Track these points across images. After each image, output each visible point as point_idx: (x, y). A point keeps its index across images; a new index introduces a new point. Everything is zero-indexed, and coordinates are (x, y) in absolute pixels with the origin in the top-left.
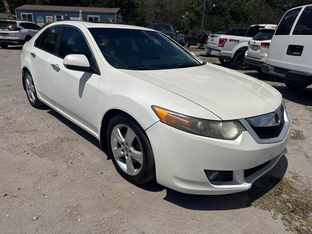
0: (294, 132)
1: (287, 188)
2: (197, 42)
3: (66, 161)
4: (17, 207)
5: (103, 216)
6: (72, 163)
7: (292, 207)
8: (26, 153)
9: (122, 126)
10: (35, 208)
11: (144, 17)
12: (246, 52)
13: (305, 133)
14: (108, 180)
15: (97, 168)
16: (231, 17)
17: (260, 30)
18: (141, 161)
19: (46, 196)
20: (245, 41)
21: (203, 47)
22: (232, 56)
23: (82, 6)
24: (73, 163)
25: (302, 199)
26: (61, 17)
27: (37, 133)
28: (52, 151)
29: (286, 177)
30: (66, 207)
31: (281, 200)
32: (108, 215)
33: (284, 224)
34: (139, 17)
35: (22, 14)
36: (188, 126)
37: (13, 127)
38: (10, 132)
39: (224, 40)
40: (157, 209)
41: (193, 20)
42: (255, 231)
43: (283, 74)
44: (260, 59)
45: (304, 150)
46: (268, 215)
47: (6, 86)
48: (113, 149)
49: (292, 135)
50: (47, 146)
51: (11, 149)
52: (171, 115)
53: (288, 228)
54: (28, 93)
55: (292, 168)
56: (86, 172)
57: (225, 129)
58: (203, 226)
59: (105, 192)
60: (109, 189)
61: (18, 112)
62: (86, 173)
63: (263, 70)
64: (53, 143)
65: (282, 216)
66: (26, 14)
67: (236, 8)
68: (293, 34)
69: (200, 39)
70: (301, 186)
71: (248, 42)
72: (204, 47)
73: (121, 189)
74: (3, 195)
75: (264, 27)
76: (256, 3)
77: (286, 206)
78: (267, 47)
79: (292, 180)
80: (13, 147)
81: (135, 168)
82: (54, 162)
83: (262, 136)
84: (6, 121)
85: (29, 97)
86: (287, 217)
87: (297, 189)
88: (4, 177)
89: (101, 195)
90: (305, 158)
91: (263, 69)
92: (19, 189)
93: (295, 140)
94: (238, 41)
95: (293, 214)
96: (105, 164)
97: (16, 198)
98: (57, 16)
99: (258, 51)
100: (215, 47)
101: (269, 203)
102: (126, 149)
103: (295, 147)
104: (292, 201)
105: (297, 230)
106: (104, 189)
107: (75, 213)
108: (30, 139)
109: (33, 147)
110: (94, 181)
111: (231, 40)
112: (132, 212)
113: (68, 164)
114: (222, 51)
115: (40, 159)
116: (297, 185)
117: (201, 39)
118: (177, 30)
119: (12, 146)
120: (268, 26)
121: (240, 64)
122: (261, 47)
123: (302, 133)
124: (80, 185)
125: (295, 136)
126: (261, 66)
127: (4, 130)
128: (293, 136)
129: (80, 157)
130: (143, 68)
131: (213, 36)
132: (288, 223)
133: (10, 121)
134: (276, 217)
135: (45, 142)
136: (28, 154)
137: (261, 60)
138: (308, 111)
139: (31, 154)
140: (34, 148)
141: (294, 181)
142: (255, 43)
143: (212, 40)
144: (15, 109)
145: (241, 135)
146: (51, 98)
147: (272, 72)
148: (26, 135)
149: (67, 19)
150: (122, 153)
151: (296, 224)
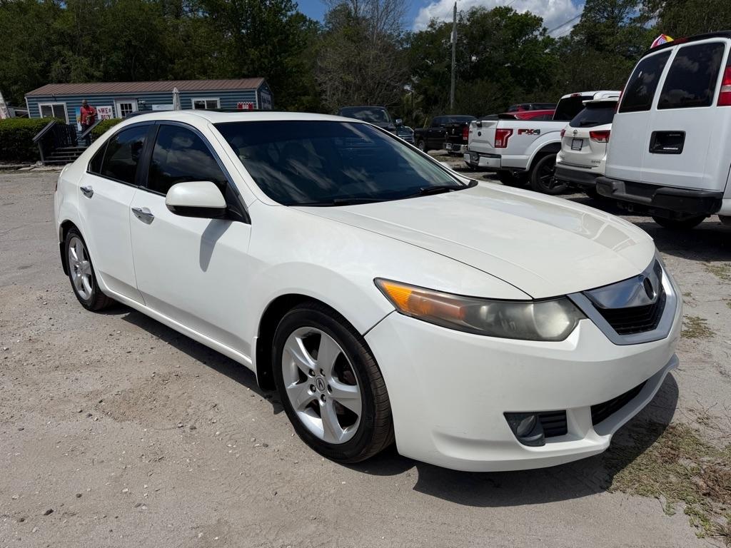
0: (688, 321)
1: (688, 445)
2: (444, 141)
3: (181, 425)
4: (79, 537)
5: (281, 540)
6: (193, 428)
7: (704, 486)
8: (84, 415)
9: (307, 332)
10: (121, 537)
11: (320, 95)
12: (558, 154)
13: (712, 322)
14: (282, 459)
15: (252, 434)
16: (513, 80)
17: (585, 105)
18: (356, 407)
19: (144, 508)
20: (552, 130)
21: (459, 152)
22: (527, 166)
23: (176, 79)
24: (195, 428)
25: (725, 465)
26: (130, 105)
27: (103, 369)
28: (143, 405)
29: (684, 422)
30: (192, 528)
31: (678, 473)
32: (293, 538)
33: (692, 524)
34: (309, 95)
35: (42, 106)
36: (459, 318)
37: (47, 359)
38: (41, 370)
39: (507, 133)
40: (402, 514)
41: (429, 92)
42: (630, 544)
43: (648, 197)
44: (590, 168)
45: (715, 359)
46: (653, 506)
47: (19, 268)
48: (289, 388)
49: (685, 328)
50: (131, 395)
51: (48, 407)
52: (420, 297)
53: (700, 531)
54: (74, 279)
55: (693, 400)
56: (230, 445)
57: (541, 317)
58: (512, 543)
59: (279, 487)
60: (288, 478)
61: (53, 325)
62: (232, 448)
63: (601, 191)
64: (144, 388)
65: (685, 506)
66: (51, 104)
67: (524, 60)
68: (658, 108)
69: (450, 133)
70: (719, 439)
71: (560, 133)
72: (462, 151)
73: (315, 478)
74: (44, 512)
75: (591, 98)
76: (566, 47)
77: (691, 483)
78: (604, 140)
79: (696, 426)
80: (52, 403)
81: (343, 425)
82: (153, 430)
83: (622, 328)
84: (29, 347)
85: (76, 287)
86: (697, 507)
87: (710, 445)
88: (41, 473)
89: (270, 495)
90: (720, 376)
91: (601, 189)
92: (80, 496)
93: (693, 339)
94: (538, 132)
95: (708, 500)
96: (270, 424)
97: (75, 517)
98: (122, 105)
99: (585, 151)
100: (487, 149)
101: (652, 482)
102: (320, 383)
103: (695, 355)
104: (703, 472)
105: (724, 535)
106: (276, 480)
107: (217, 538)
108: (89, 382)
109: (99, 400)
110: (250, 464)
111: (521, 131)
112: (346, 525)
113: (184, 432)
114: (503, 157)
115: (118, 425)
116: (709, 435)
117: (453, 132)
118: (398, 118)
119: (49, 402)
120: (600, 96)
121: (547, 181)
122: (591, 142)
123: (705, 322)
124: (219, 475)
125: (691, 330)
126: (595, 182)
127: (27, 367)
128: (687, 331)
129: (211, 414)
130: (342, 200)
131: (480, 126)
132: (701, 522)
133: (39, 346)
134: (672, 510)
135: (125, 385)
136: (90, 415)
137: (594, 170)
138: (712, 275)
139: (97, 415)
140: (101, 402)
141: (701, 428)
142: (575, 133)
143: (480, 134)
144: (46, 318)
145: (578, 329)
146: (134, 285)
147: (622, 193)
148: (78, 375)
149: (146, 109)
150: (310, 393)
151: (719, 521)
